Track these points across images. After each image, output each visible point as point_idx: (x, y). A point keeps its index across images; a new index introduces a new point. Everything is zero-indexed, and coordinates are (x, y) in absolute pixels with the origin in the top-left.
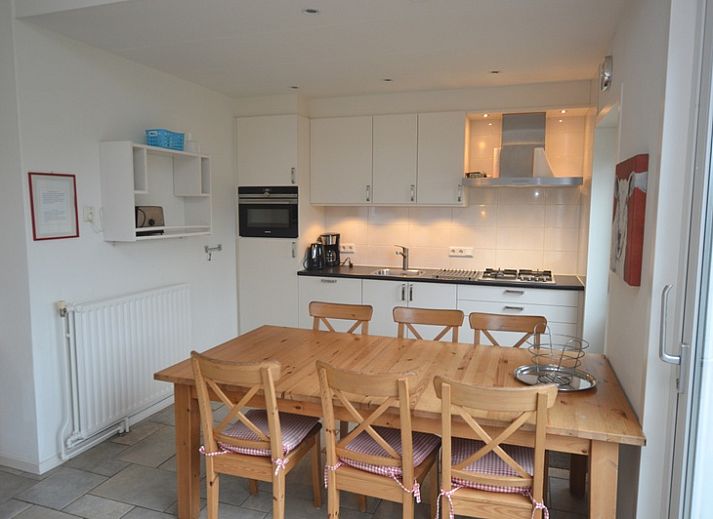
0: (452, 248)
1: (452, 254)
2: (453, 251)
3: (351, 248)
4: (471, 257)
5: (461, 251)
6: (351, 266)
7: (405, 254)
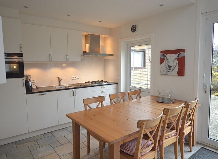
0: (73, 76)
1: (73, 79)
2: (73, 78)
3: (34, 80)
4: (78, 79)
5: (76, 77)
6: (38, 88)
7: (60, 80)
